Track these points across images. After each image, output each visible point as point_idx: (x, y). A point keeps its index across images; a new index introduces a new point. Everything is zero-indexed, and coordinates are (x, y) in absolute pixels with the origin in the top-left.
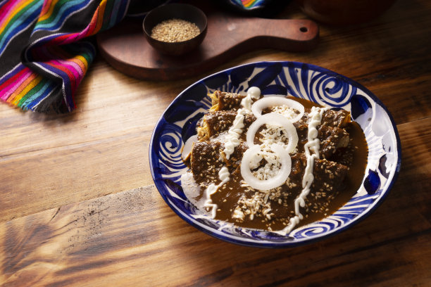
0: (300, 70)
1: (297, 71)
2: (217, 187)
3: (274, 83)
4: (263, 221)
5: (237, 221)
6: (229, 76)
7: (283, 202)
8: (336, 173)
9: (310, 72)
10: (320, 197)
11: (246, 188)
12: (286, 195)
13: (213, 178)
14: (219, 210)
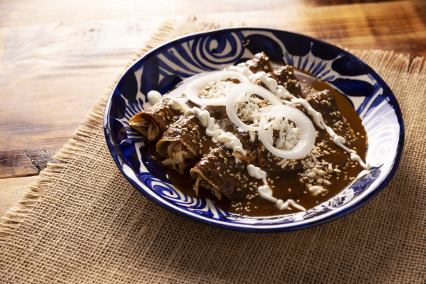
0: (173, 49)
1: (172, 52)
2: (266, 186)
3: (161, 77)
4: (338, 178)
5: (323, 195)
6: (122, 96)
7: (329, 151)
8: (329, 99)
9: (185, 45)
10: (341, 126)
11: (288, 167)
12: (322, 144)
13: (251, 183)
14: (298, 201)
